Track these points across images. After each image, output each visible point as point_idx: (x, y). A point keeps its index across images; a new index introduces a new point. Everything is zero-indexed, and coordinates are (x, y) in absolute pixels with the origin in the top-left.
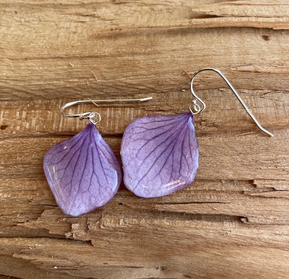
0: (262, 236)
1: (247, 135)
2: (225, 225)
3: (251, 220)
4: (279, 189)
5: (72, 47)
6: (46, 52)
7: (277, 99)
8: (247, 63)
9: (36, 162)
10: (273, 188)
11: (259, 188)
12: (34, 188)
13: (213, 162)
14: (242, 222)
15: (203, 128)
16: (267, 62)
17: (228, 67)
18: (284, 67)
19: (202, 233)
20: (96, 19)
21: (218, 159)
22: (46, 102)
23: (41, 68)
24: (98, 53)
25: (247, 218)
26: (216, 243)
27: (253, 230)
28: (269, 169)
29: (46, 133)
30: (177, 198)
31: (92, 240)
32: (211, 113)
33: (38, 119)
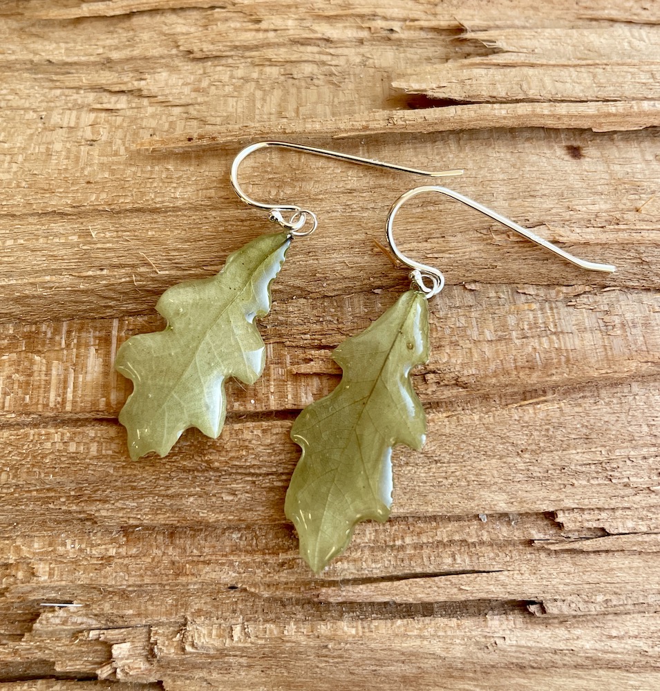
0: (580, 643)
1: (538, 403)
2: (490, 623)
3: (552, 609)
4: (616, 532)
5: (88, 182)
6: (19, 199)
7: (607, 309)
8: (531, 221)
9: (12, 494)
10: (603, 529)
11: (570, 531)
12: (9, 559)
13: (457, 473)
14: (532, 614)
15: (430, 389)
16: (580, 216)
17: (484, 232)
18: (622, 227)
19: (437, 647)
20: (145, 102)
21: (469, 468)
22: (27, 329)
23: (9, 243)
24: (158, 200)
25: (541, 604)
26: (468, 666)
27: (557, 630)
28: (592, 485)
29: (33, 416)
30: (374, 566)
31: (163, 679)
32: (448, 351)
33: (9, 377)
